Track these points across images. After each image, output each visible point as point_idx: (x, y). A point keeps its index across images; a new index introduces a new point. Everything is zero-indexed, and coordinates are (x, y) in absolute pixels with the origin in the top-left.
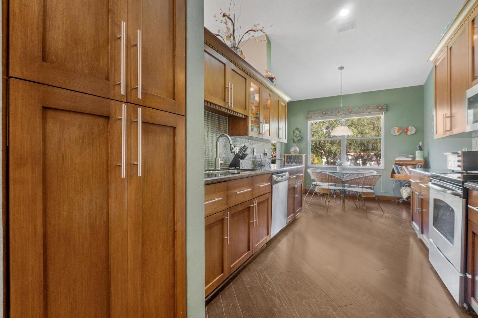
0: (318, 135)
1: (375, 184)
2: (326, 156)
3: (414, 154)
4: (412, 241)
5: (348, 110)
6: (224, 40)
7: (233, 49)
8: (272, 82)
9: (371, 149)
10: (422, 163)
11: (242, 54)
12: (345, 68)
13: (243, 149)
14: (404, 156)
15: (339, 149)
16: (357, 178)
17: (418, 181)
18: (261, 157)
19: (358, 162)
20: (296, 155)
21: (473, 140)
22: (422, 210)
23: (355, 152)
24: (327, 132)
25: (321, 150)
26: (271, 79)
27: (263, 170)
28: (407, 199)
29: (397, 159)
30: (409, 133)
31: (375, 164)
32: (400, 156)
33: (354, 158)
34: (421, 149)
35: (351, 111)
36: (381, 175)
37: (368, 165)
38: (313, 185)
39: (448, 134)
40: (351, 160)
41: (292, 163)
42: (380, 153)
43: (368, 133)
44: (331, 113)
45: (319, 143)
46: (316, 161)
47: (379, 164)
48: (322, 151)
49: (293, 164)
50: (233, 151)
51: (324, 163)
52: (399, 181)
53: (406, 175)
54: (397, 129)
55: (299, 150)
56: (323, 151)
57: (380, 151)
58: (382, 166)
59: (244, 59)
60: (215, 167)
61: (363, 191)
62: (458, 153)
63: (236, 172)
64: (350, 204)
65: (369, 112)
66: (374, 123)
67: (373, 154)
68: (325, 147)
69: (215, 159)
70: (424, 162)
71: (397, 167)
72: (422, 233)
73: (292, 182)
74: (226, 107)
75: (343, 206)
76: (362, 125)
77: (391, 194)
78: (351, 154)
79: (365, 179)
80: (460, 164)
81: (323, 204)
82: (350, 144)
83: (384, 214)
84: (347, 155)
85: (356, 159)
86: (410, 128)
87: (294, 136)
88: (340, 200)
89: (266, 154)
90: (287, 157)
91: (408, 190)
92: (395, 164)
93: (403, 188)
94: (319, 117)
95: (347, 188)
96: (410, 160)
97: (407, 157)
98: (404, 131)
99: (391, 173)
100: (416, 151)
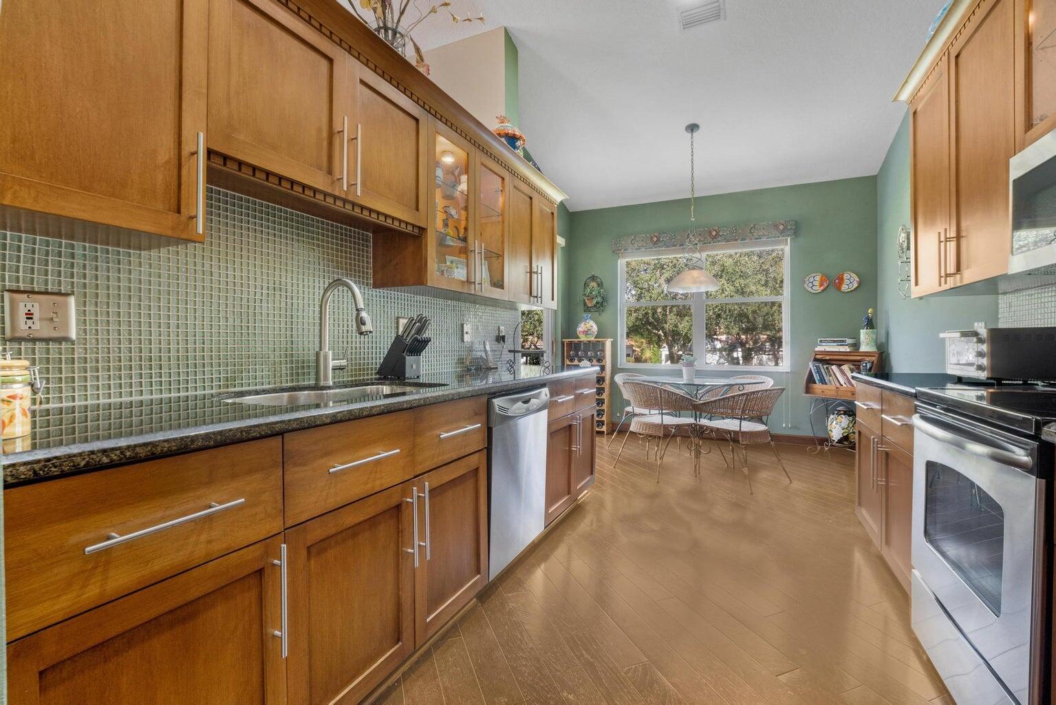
0: (651, 297)
1: (771, 410)
2: (667, 344)
3: (857, 337)
4: (858, 557)
5: (710, 233)
6: (354, 8)
7: (382, 36)
8: (515, 147)
9: (761, 326)
10: (874, 358)
11: (422, 60)
12: (700, 126)
13: (415, 323)
14: (834, 341)
16: (728, 398)
17: (877, 406)
18: (485, 347)
19: (735, 355)
20: (589, 342)
21: (1000, 301)
22: (887, 482)
23: (728, 333)
25: (657, 329)
26: (512, 140)
27: (491, 381)
28: (840, 441)
29: (818, 349)
30: (844, 288)
31: (769, 359)
32: (826, 341)
33: (727, 346)
34: (870, 324)
35: (716, 235)
36: (784, 389)
37: (754, 365)
38: (628, 413)
39: (951, 282)
40: (720, 350)
41: (580, 361)
42: (778, 335)
43: (754, 292)
44: (671, 239)
45: (653, 314)
46: (648, 354)
47: (777, 359)
48: (659, 331)
49: (582, 364)
50: (364, 328)
51: (663, 358)
52: (823, 400)
53: (838, 385)
54: (818, 278)
55: (596, 329)
56: (661, 332)
57: (780, 330)
58: (785, 365)
59: (429, 77)
60: (317, 379)
61: (743, 429)
62: (976, 334)
63: (388, 392)
64: (713, 457)
65: (757, 239)
66: (767, 271)
67: (765, 337)
68: (666, 323)
69: (318, 354)
70: (877, 355)
71: (818, 368)
72: (888, 542)
73: (561, 412)
74: (337, 193)
75: (696, 466)
76: (744, 275)
77: (806, 431)
78: (719, 337)
79: (747, 398)
80: (985, 361)
81: (649, 460)
82: (719, 316)
83: (791, 485)
84: (713, 340)
85: (731, 348)
86: (846, 276)
87: (585, 294)
88: (691, 450)
89: (503, 338)
90: (570, 344)
91: (845, 420)
92: (816, 360)
93: (832, 416)
94: (643, 249)
95: (704, 422)
96: (848, 350)
97: (842, 343)
98: (833, 283)
99: (805, 382)
100: (861, 330)
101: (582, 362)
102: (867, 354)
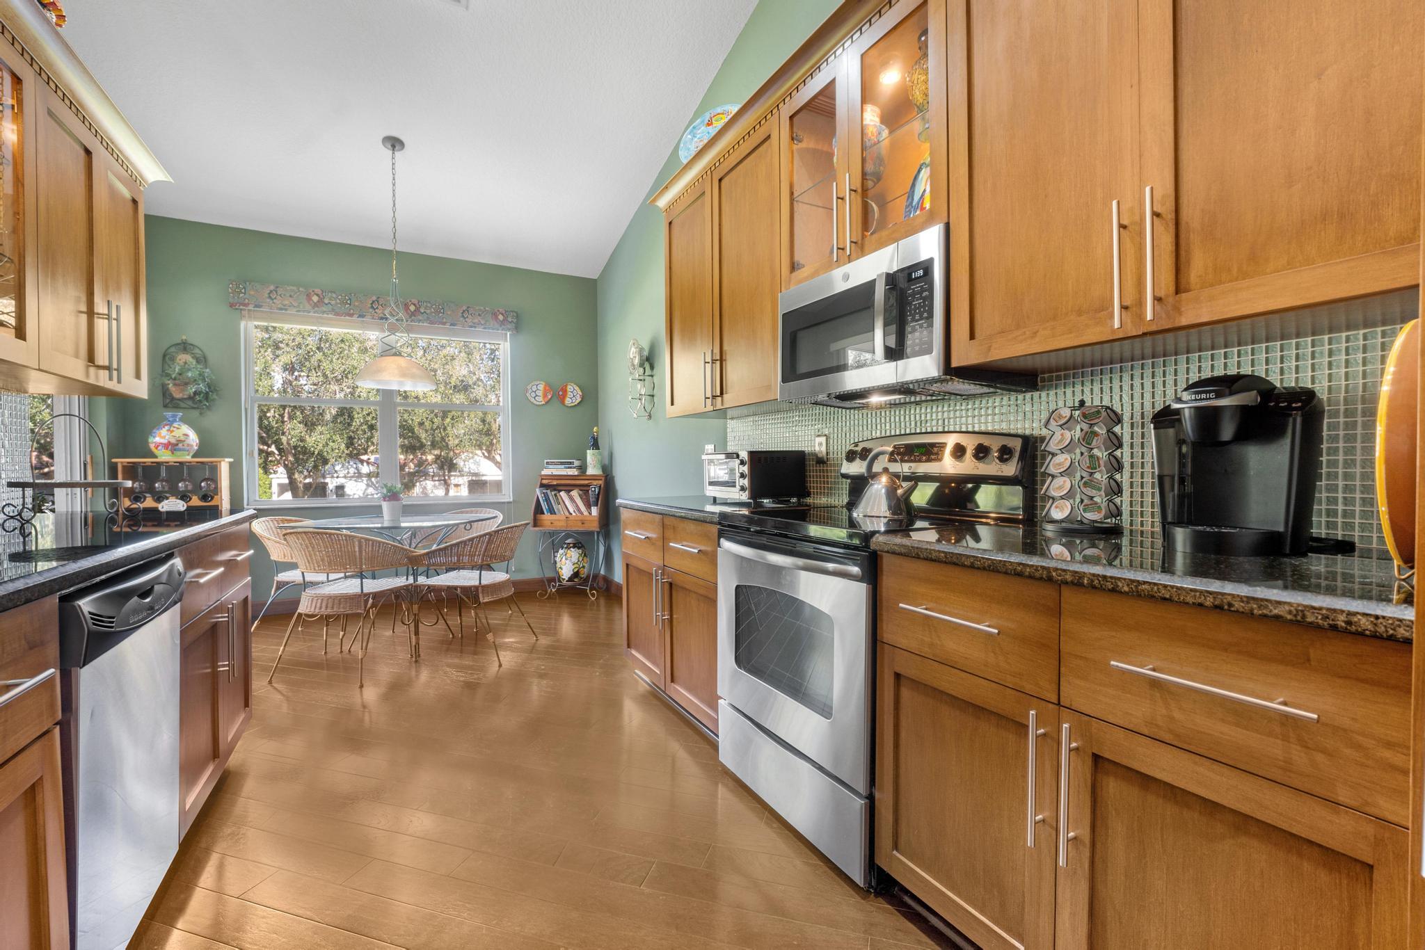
2: (286, 466)
3: (583, 459)
10: (600, 482)
12: (405, 143)
14: (562, 463)
15: (334, 442)
17: (654, 535)
20: (181, 463)
21: (728, 426)
24: (286, 383)
28: (570, 579)
29: (545, 472)
30: (568, 401)
32: (552, 463)
34: (596, 445)
35: (415, 310)
48: (269, 446)
49: (165, 505)
51: (277, 488)
52: (552, 533)
53: (567, 514)
54: (541, 387)
55: (197, 440)
58: (507, 493)
61: (483, 583)
62: (738, 456)
65: (469, 326)
70: (603, 479)
71: (546, 496)
73: (199, 604)
79: (489, 539)
86: (570, 388)
90: (132, 468)
91: (574, 554)
92: (542, 486)
93: (561, 551)
94: (293, 311)
95: (422, 580)
96: (576, 473)
97: (569, 465)
98: (559, 395)
99: (532, 514)
100: (588, 451)
101: (166, 502)
102: (594, 478)
